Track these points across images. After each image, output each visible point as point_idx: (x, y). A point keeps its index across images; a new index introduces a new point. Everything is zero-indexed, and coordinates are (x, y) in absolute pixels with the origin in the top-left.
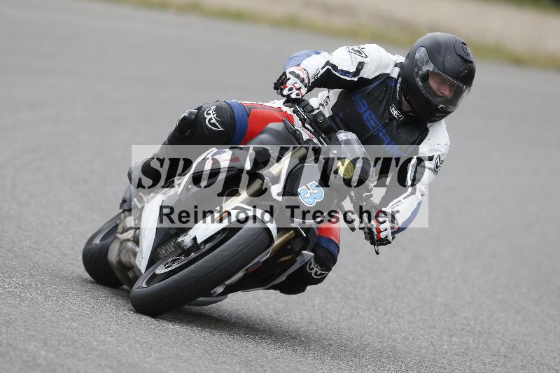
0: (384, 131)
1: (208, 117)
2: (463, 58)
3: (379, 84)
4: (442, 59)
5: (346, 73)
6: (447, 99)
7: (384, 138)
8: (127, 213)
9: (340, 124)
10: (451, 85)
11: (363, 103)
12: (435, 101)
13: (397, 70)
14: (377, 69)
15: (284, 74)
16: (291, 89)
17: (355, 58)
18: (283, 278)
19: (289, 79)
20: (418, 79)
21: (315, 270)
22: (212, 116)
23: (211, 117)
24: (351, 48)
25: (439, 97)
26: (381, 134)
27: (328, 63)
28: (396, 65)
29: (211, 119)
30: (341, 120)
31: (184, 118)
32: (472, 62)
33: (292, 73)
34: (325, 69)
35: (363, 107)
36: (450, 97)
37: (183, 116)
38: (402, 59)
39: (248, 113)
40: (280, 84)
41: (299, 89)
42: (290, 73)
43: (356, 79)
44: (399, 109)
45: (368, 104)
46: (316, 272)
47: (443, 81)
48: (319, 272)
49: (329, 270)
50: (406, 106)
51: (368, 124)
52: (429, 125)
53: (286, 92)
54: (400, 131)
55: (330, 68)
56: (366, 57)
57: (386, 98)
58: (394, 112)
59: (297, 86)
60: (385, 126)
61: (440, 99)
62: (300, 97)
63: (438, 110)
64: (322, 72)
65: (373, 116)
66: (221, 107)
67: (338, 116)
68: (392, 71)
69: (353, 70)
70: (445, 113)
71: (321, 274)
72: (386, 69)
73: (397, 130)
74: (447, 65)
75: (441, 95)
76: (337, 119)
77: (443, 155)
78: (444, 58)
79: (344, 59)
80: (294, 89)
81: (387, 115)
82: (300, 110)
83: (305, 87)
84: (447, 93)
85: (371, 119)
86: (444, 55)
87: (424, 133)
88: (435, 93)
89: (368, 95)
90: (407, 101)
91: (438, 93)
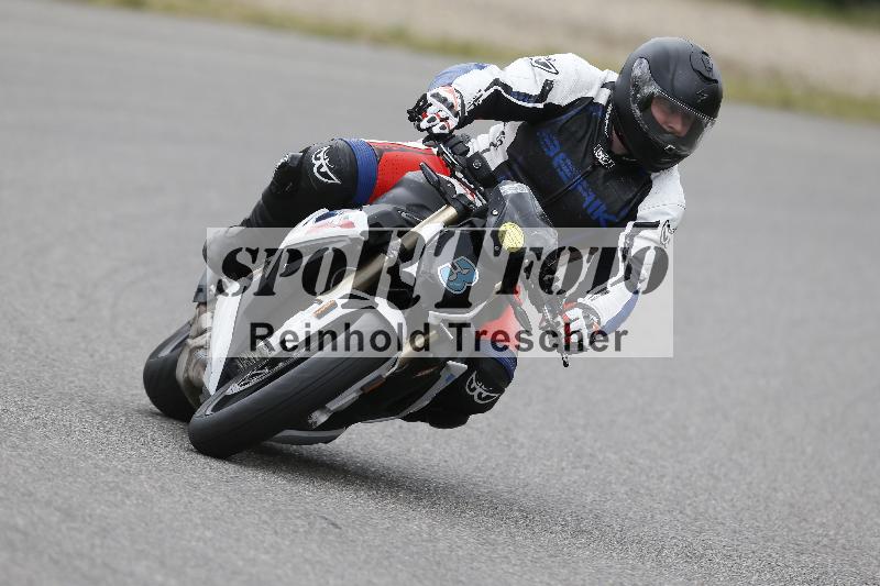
1: (317, 163)
2: (702, 74)
3: (577, 113)
4: (670, 76)
5: (526, 97)
6: (678, 137)
7: (585, 194)
8: (202, 307)
10: (685, 116)
11: (552, 140)
12: (660, 139)
13: (607, 92)
14: (572, 91)
15: (424, 97)
16: (433, 119)
17: (540, 75)
18: (424, 402)
19: (431, 105)
20: (634, 107)
21: (478, 390)
22: (322, 161)
23: (321, 163)
24: (535, 58)
26: (580, 188)
27: (496, 82)
28: (604, 86)
29: (321, 166)
30: (521, 167)
31: (284, 165)
32: (716, 81)
33: (435, 96)
34: (492, 90)
35: (552, 148)
36: (683, 135)
37: (282, 161)
38: (614, 77)
39: (378, 156)
40: (417, 113)
41: (445, 120)
42: (433, 96)
43: (540, 106)
44: (608, 151)
45: (561, 144)
46: (480, 394)
47: (673, 110)
48: (485, 394)
49: (501, 391)
50: (618, 146)
51: (561, 173)
52: (653, 175)
53: (424, 124)
54: (608, 183)
55: (500, 88)
56: (557, 73)
57: (588, 135)
58: (601, 156)
59: (442, 115)
60: (586, 176)
61: (667, 137)
62: (447, 131)
63: (664, 153)
64: (486, 95)
65: (568, 162)
66: (337, 149)
68: (598, 94)
69: (536, 91)
70: (677, 158)
71: (488, 397)
72: (589, 90)
73: (605, 182)
74: (677, 84)
75: (669, 130)
77: (673, 220)
78: (673, 75)
79: (523, 78)
80: (438, 120)
81: (589, 161)
82: (447, 151)
83: (456, 117)
84: (678, 127)
85: (564, 166)
86: (675, 71)
87: (645, 188)
88: (661, 127)
89: (560, 130)
90: (620, 138)
91: (665, 127)
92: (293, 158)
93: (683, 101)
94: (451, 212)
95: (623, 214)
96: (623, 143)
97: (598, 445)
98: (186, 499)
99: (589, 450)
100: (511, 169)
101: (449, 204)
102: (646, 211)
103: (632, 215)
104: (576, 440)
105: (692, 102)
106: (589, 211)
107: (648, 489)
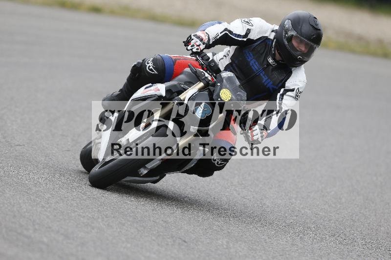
0: (263, 73)
1: (148, 65)
2: (313, 26)
3: (261, 43)
4: (300, 27)
5: (239, 36)
6: (303, 53)
7: (263, 77)
9: (236, 68)
10: (306, 44)
11: (250, 54)
12: (295, 53)
13: (274, 34)
14: (259, 33)
15: (190, 36)
16: (193, 46)
17: (245, 26)
19: (193, 39)
20: (285, 40)
22: (150, 64)
23: (150, 65)
24: (243, 20)
25: (298, 51)
26: (261, 75)
27: (226, 29)
28: (273, 31)
29: (150, 66)
30: (237, 66)
32: (320, 30)
34: (224, 33)
35: (250, 57)
36: (305, 52)
38: (277, 27)
39: (174, 62)
40: (187, 43)
41: (199, 46)
43: (245, 40)
44: (274, 59)
45: (253, 55)
47: (301, 42)
48: (220, 162)
49: (227, 161)
50: (278, 57)
51: (254, 68)
52: (293, 69)
53: (189, 48)
54: (273, 72)
55: (227, 32)
56: (253, 26)
57: (265, 52)
58: (270, 61)
59: (198, 44)
60: (264, 69)
61: (299, 53)
63: (297, 60)
64: (220, 35)
65: (257, 63)
66: (156, 59)
67: (234, 63)
68: (270, 35)
69: (243, 33)
70: (302, 62)
71: (221, 164)
72: (266, 33)
74: (303, 31)
75: (299, 50)
76: (234, 65)
77: (301, 88)
78: (302, 27)
79: (238, 28)
80: (195, 46)
81: (265, 62)
82: (200, 59)
83: (204, 44)
84: (303, 49)
85: (255, 65)
86: (302, 25)
87: (289, 74)
88: (296, 49)
89: (253, 50)
90: (279, 53)
91: (298, 49)
92: (138, 63)
93: (305, 38)
94: (201, 85)
95: (279, 85)
96: (280, 55)
97: (302, 206)
98: (119, 230)
99: (298, 209)
100: (232, 66)
101: (201, 81)
102: (289, 84)
103: (283, 86)
104: (292, 204)
105: (309, 38)
106: (265, 84)
107: (324, 226)
